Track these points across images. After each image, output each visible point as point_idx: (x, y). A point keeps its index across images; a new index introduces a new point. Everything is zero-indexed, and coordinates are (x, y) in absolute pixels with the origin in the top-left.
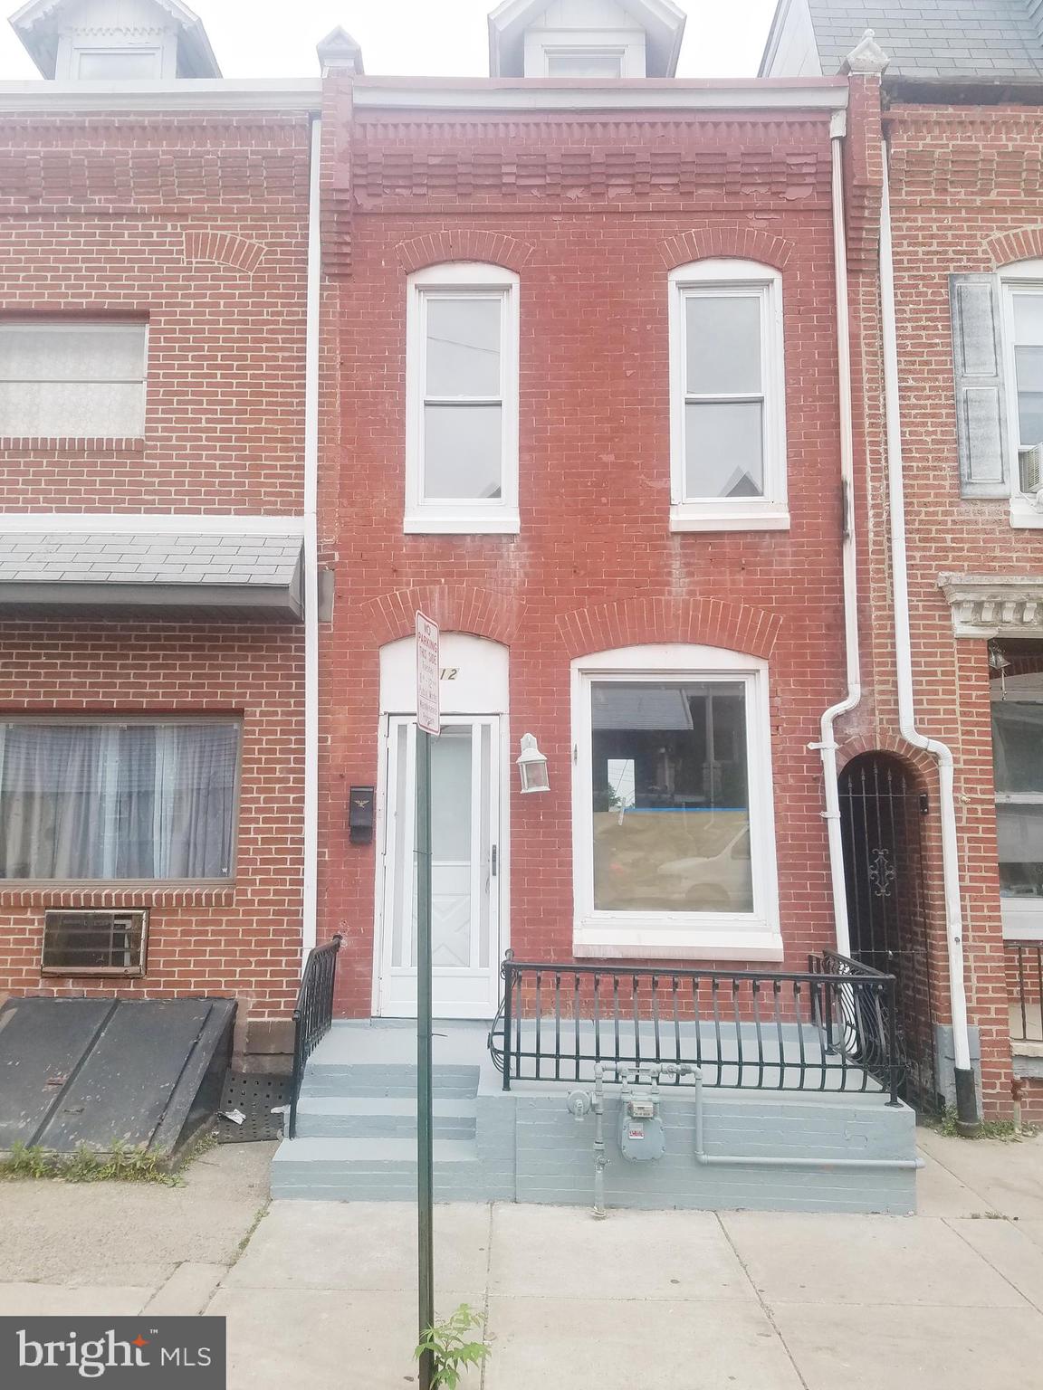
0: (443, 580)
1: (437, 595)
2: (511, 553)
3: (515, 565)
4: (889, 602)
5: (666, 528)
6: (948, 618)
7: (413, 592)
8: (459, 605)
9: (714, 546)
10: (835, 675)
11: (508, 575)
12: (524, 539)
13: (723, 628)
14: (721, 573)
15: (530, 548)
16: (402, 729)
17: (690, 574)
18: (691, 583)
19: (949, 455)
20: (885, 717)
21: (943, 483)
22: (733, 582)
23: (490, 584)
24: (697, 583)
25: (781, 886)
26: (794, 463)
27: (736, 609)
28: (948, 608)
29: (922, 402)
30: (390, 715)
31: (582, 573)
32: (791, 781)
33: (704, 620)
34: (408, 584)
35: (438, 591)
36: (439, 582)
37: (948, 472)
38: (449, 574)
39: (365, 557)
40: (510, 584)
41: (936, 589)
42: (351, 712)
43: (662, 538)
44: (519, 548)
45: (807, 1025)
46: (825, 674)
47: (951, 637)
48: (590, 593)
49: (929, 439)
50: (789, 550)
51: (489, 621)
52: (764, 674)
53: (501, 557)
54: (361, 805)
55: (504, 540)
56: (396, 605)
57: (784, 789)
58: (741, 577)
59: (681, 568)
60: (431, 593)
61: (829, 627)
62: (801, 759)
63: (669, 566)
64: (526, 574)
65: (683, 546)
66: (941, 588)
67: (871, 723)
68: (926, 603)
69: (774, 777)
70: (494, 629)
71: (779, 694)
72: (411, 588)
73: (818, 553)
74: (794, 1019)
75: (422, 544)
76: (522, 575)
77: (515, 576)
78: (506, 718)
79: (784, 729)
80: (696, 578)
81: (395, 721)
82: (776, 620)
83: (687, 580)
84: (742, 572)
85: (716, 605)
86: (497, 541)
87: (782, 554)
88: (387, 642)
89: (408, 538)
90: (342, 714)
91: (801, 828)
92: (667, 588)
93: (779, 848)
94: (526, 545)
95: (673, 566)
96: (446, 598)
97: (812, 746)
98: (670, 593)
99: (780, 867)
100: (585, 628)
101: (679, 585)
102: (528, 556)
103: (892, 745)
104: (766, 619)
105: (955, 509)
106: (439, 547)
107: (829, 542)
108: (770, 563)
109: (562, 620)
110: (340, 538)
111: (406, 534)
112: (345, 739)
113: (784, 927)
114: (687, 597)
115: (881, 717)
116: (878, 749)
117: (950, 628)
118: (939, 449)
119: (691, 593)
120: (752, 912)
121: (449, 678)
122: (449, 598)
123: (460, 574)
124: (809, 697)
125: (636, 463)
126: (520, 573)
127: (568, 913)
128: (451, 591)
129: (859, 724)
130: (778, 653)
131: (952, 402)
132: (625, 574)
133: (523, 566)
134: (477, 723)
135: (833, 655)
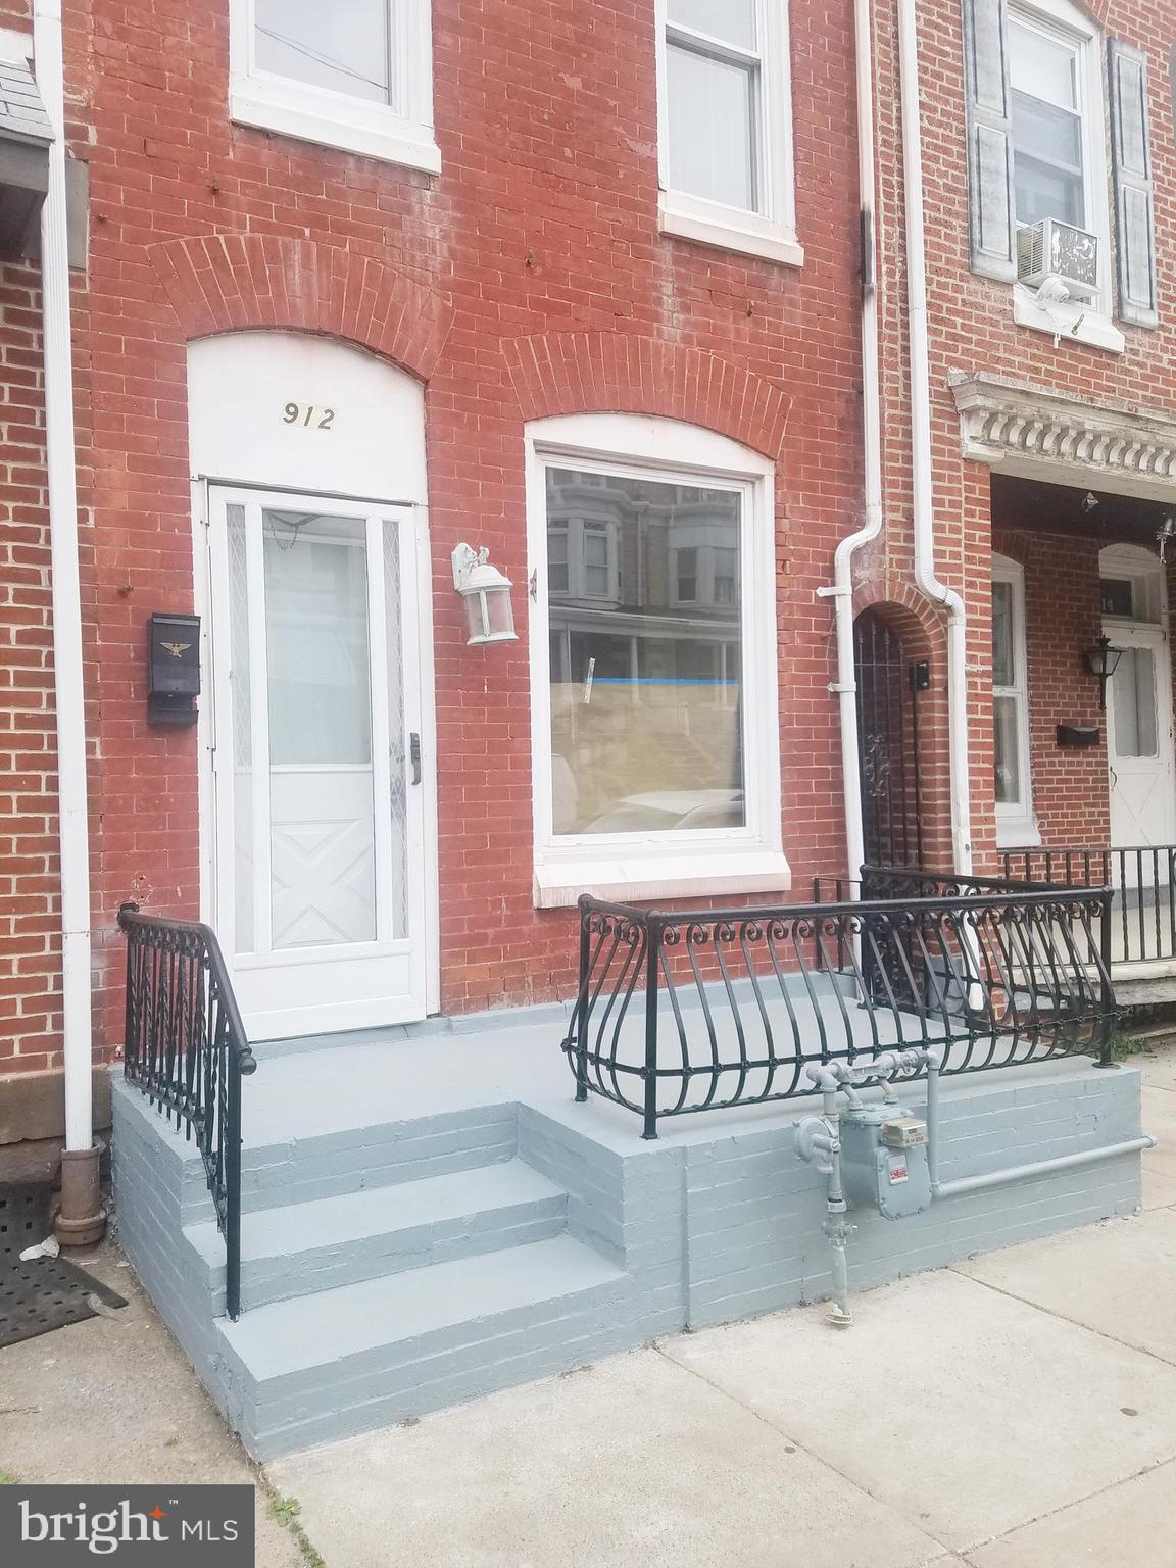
0: (307, 231)
1: (297, 257)
2: (426, 209)
3: (433, 232)
4: (901, 398)
5: (654, 226)
6: (956, 430)
7: (252, 243)
8: (339, 284)
9: (716, 271)
10: (846, 492)
11: (422, 246)
12: (446, 188)
13: (725, 402)
14: (723, 316)
15: (457, 207)
16: (236, 513)
17: (686, 309)
18: (687, 322)
19: (960, 210)
20: (896, 557)
21: (953, 245)
22: (738, 331)
23: (392, 256)
24: (695, 325)
25: (785, 787)
26: (802, 170)
27: (741, 376)
28: (955, 416)
29: (933, 128)
30: (212, 482)
31: (539, 270)
32: (798, 641)
33: (703, 387)
34: (241, 224)
35: (298, 249)
36: (301, 234)
37: (957, 233)
38: (318, 223)
39: (152, 148)
40: (426, 264)
41: (945, 389)
42: (133, 463)
43: (647, 239)
44: (438, 203)
45: (813, 973)
46: (838, 491)
47: (958, 456)
48: (551, 309)
49: (941, 182)
50: (799, 298)
51: (392, 326)
52: (769, 482)
53: (409, 210)
54: (176, 651)
55: (414, 181)
56: (218, 260)
57: (791, 652)
58: (746, 326)
59: (674, 295)
60: (287, 250)
61: (842, 422)
62: (807, 610)
63: (658, 288)
64: (452, 251)
65: (677, 261)
66: (950, 388)
67: (881, 563)
68: (937, 407)
69: (778, 635)
70: (401, 346)
71: (788, 514)
72: (248, 234)
73: (831, 312)
74: (799, 966)
75: (266, 153)
76: (446, 253)
77: (434, 252)
78: (423, 512)
79: (791, 566)
80: (692, 317)
81: (223, 496)
82: (785, 402)
83: (682, 317)
84: (748, 319)
85: (718, 364)
86: (401, 180)
87: (792, 303)
88: (202, 335)
89: (236, 133)
90: (116, 469)
91: (806, 706)
92: (656, 324)
93: (785, 734)
94: (449, 200)
95: (664, 290)
96: (315, 268)
97: (822, 592)
98: (660, 331)
99: (784, 761)
100: (545, 369)
101: (672, 326)
102: (454, 220)
103: (900, 595)
104: (774, 397)
105: (965, 285)
106: (299, 166)
107: (842, 298)
108: (778, 314)
109: (509, 346)
110: (98, 99)
111: (236, 124)
112: (125, 519)
113: (787, 844)
114: (682, 346)
115: (892, 556)
116: (887, 600)
117: (957, 444)
118: (950, 199)
119: (687, 339)
120: (745, 825)
121: (321, 425)
122: (319, 270)
123: (342, 228)
124: (819, 521)
125: (612, 103)
126: (442, 248)
127: (527, 840)
128: (324, 255)
129: (869, 564)
130: (788, 453)
131: (961, 138)
132: (600, 287)
133: (445, 237)
134: (375, 515)
135: (845, 464)
